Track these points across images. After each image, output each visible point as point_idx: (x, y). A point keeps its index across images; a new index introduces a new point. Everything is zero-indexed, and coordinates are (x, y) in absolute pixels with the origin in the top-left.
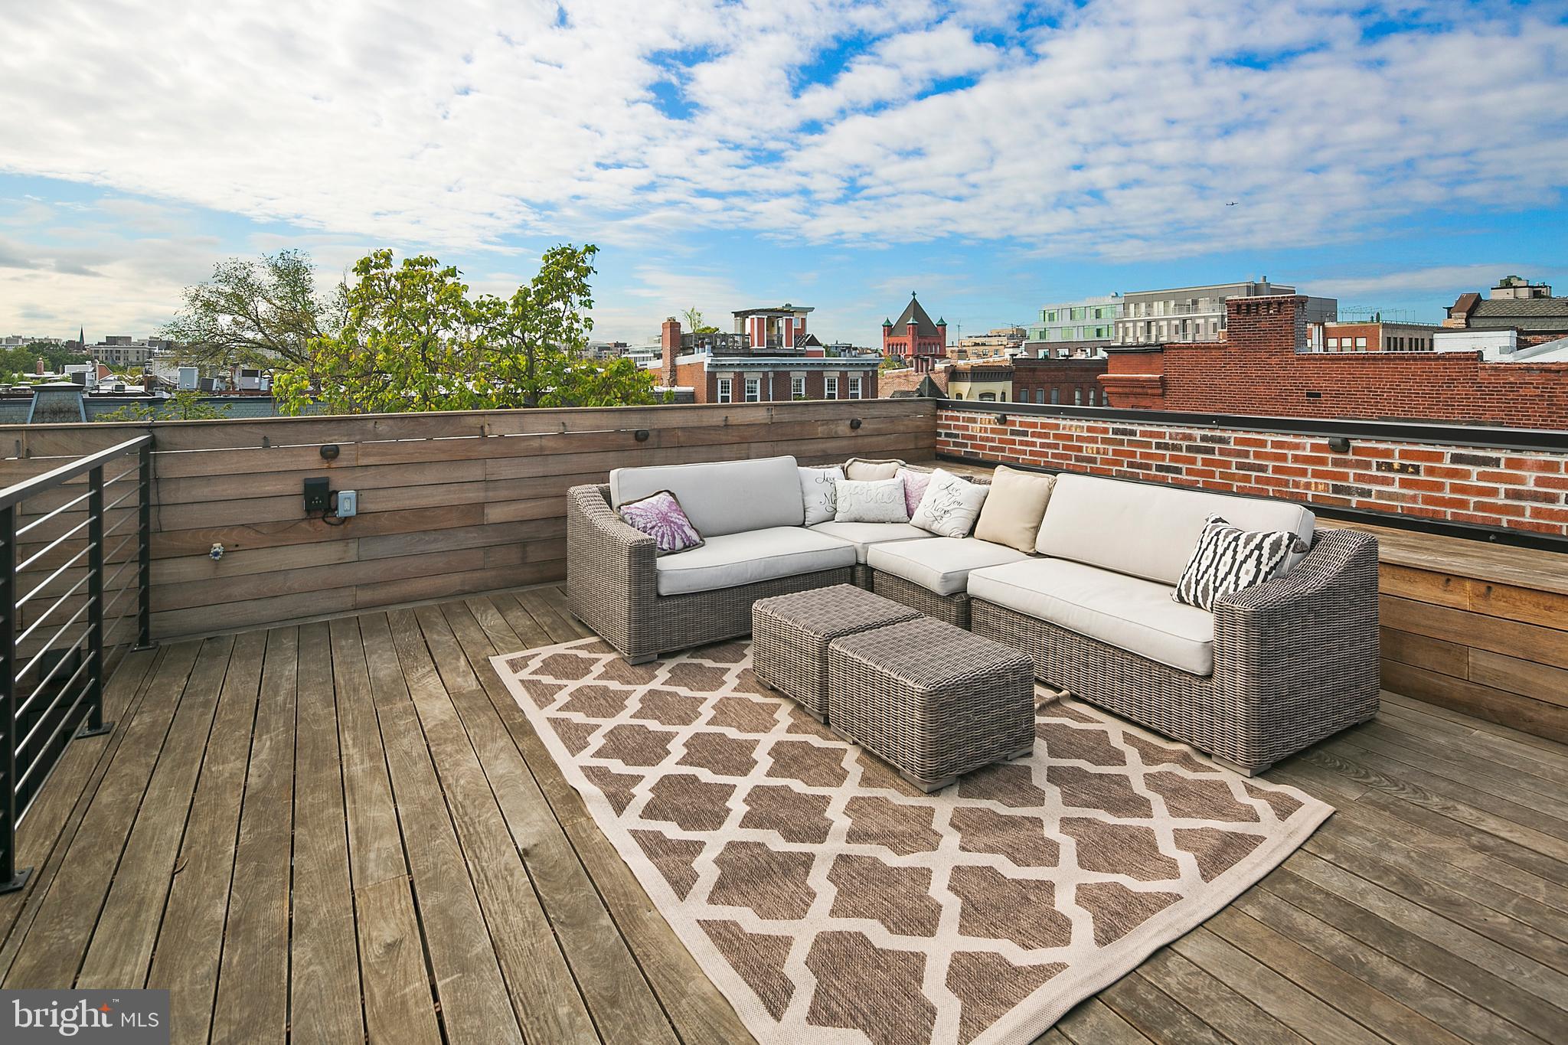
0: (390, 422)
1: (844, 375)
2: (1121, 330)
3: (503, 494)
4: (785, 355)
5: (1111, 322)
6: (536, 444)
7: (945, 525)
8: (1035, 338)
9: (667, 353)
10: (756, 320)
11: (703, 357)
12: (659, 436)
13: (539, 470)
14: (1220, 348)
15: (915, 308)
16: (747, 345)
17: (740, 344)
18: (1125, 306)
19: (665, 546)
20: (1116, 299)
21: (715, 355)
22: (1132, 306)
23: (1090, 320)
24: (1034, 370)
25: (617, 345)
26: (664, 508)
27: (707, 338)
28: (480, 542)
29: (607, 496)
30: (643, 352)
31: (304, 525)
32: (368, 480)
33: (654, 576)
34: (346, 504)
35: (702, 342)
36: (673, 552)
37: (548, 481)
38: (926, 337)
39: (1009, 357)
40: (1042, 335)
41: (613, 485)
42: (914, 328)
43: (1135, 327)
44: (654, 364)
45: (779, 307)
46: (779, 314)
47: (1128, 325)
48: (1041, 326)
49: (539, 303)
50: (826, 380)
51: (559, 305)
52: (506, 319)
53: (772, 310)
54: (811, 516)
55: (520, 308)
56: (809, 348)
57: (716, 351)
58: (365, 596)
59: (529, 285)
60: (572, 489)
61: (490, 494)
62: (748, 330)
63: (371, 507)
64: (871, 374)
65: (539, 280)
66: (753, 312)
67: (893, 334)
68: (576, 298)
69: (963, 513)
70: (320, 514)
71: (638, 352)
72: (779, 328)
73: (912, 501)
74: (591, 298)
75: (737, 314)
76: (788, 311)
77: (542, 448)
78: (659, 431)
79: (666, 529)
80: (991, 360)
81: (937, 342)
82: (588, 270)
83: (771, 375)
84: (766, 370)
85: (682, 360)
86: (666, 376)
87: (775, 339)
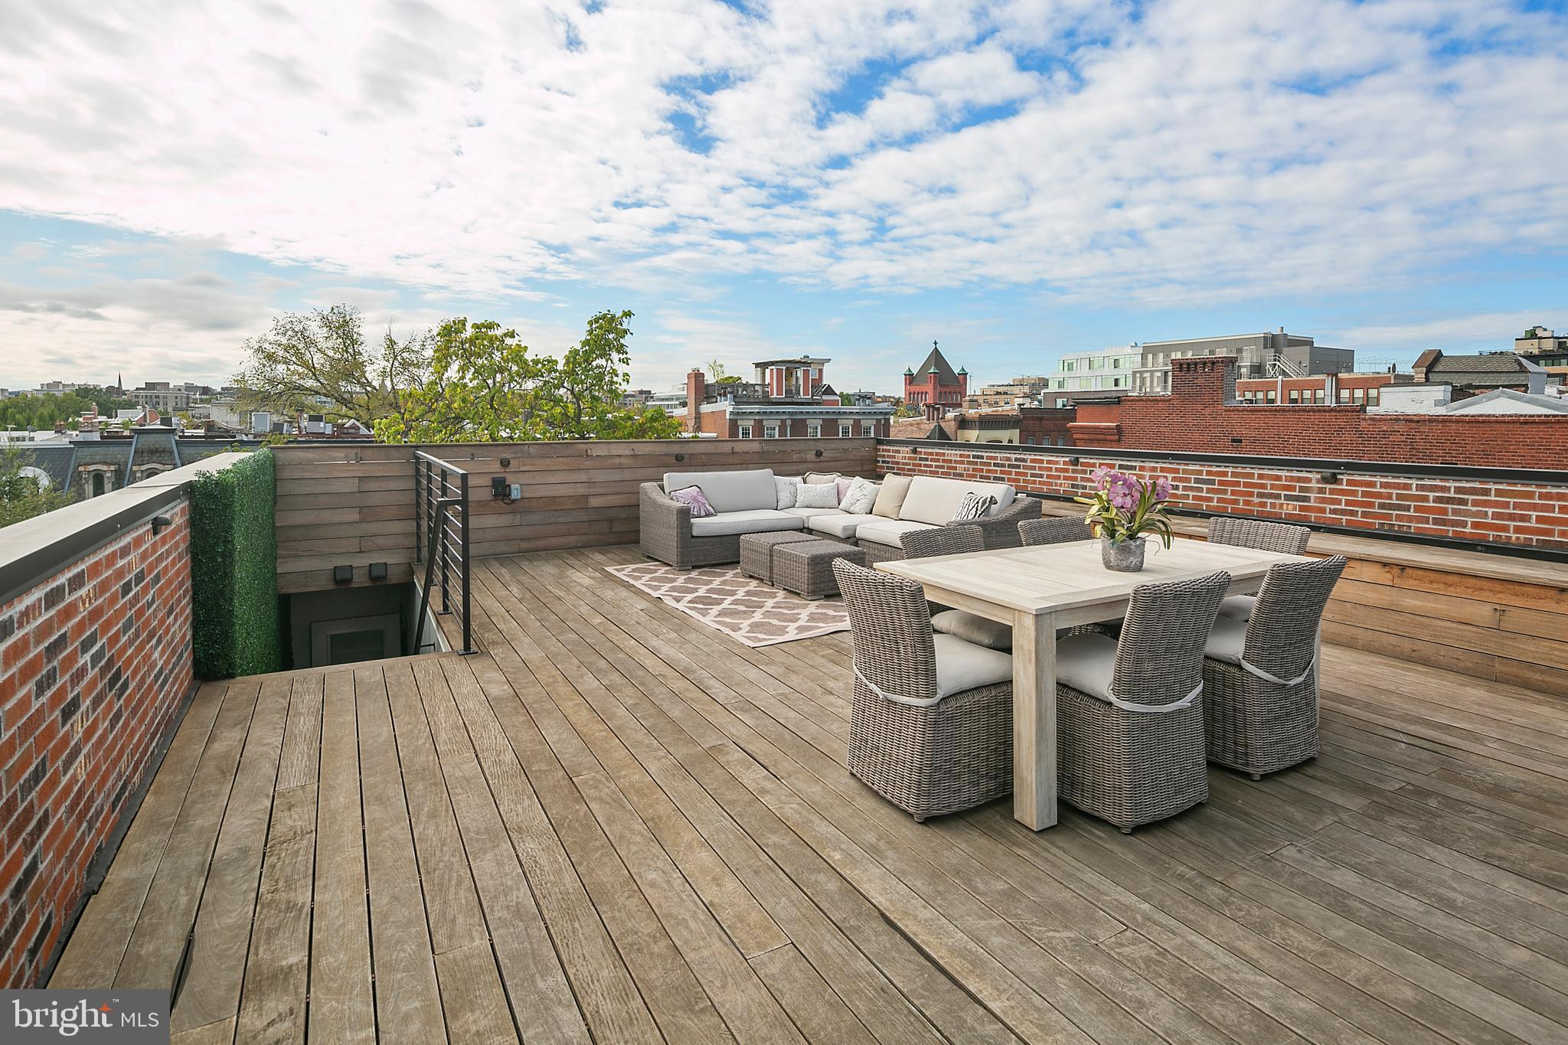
0: (537, 446)
1: (857, 423)
2: (1138, 380)
3: (599, 490)
4: (802, 404)
5: (1129, 373)
6: (617, 461)
7: (856, 508)
8: (1053, 387)
9: (691, 401)
10: (775, 371)
11: (725, 406)
12: (690, 458)
13: (619, 477)
14: (1165, 401)
15: (937, 357)
16: (766, 395)
17: (760, 393)
18: (1144, 357)
19: (695, 513)
20: (1134, 349)
21: (737, 403)
22: (1150, 356)
23: (1109, 370)
24: (1041, 419)
25: (641, 392)
26: (695, 494)
27: (730, 387)
28: (585, 518)
29: (662, 488)
30: (667, 400)
31: (493, 503)
32: (526, 479)
33: (690, 526)
34: (515, 494)
35: (725, 392)
36: (699, 517)
37: (625, 483)
38: (947, 386)
39: (1016, 406)
40: (1061, 384)
41: (665, 482)
42: (935, 377)
43: (1152, 377)
44: (680, 412)
45: (797, 358)
46: (797, 365)
47: (1145, 375)
48: (1060, 376)
49: (586, 361)
50: (841, 428)
51: (602, 362)
52: (557, 374)
53: (790, 362)
54: (781, 504)
55: (571, 366)
56: (825, 397)
57: (737, 400)
58: (525, 545)
59: (578, 346)
60: (642, 485)
61: (591, 490)
62: (768, 381)
63: (528, 495)
64: (883, 422)
65: (586, 343)
66: (772, 363)
67: (914, 383)
68: (615, 356)
69: (866, 501)
70: (501, 498)
71: (663, 400)
72: (797, 378)
73: (841, 496)
74: (628, 356)
75: (757, 365)
76: (805, 363)
77: (620, 464)
78: (691, 455)
79: (696, 505)
80: (1000, 409)
81: (957, 390)
82: (625, 332)
83: (789, 422)
84: (784, 417)
85: (706, 408)
86: (691, 423)
87: (793, 388)
